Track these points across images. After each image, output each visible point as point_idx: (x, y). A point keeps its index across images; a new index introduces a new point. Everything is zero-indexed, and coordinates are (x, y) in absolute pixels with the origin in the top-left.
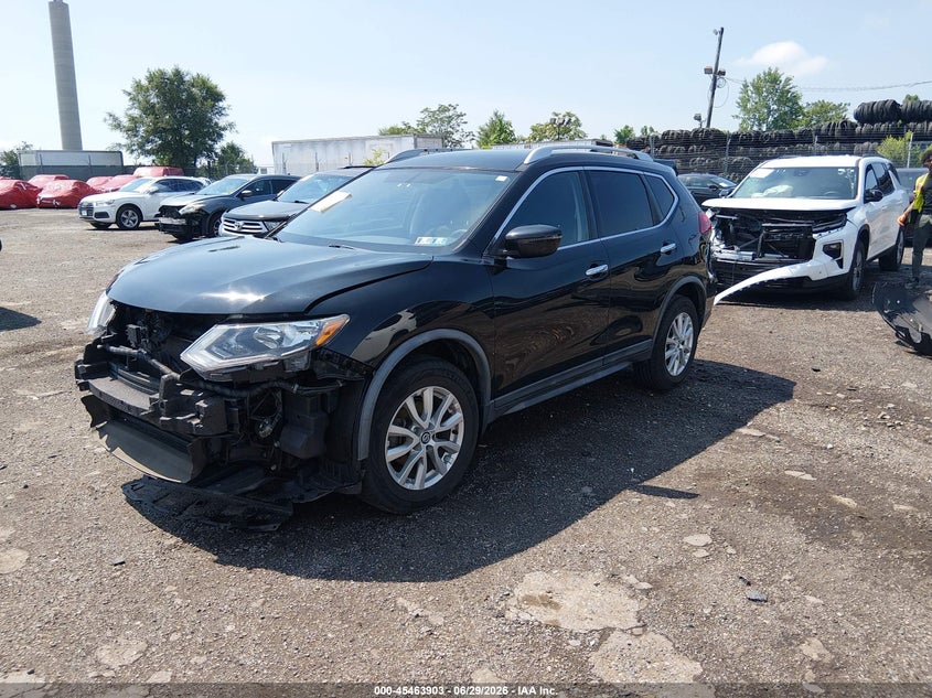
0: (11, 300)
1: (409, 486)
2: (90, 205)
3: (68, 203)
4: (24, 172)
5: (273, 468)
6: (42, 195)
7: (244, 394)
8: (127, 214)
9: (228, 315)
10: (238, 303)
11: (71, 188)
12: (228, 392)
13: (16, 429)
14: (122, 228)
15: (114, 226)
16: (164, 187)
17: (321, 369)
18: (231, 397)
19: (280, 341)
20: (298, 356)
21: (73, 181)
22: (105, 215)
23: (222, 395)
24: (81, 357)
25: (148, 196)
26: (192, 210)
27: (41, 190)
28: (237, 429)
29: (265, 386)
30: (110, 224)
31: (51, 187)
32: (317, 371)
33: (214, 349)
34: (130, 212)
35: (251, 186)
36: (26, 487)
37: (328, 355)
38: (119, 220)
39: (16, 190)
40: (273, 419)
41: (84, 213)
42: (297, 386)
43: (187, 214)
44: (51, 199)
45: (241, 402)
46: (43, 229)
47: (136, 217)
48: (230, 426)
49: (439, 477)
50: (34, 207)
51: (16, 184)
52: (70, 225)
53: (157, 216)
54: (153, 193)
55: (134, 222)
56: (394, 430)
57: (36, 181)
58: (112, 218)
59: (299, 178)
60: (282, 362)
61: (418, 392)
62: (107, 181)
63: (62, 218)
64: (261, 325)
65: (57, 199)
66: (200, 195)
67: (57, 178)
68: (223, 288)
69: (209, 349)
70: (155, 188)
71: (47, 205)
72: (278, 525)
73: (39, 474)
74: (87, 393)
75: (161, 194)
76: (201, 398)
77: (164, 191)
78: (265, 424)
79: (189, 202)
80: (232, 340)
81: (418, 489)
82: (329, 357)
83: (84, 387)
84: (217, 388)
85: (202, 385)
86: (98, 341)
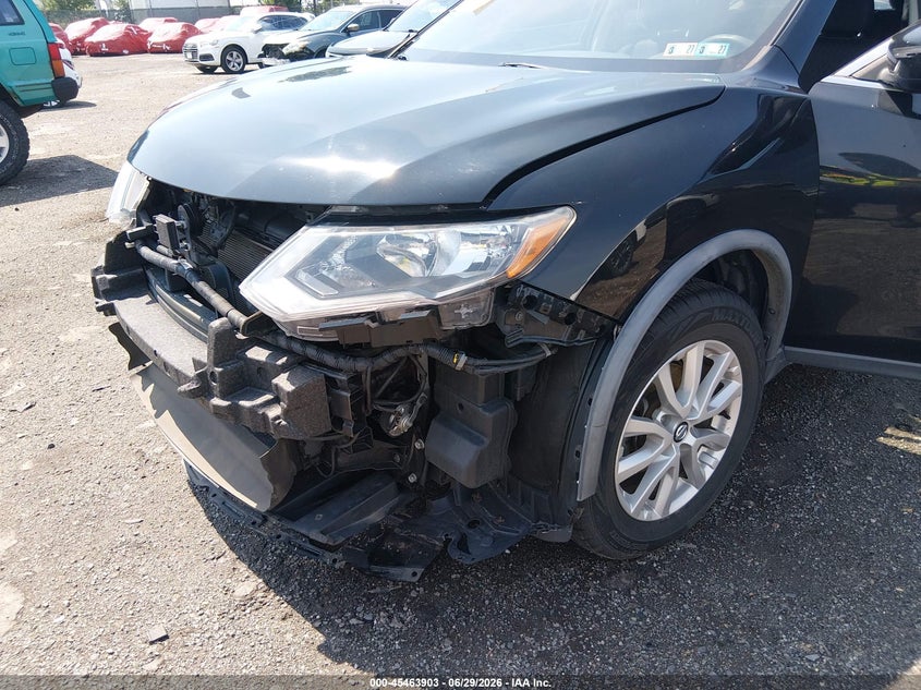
0: (100, 152)
1: (645, 516)
2: (195, 46)
3: (175, 48)
4: (135, 16)
5: (412, 479)
6: (152, 40)
7: (361, 365)
8: (232, 55)
9: (326, 207)
10: (345, 181)
11: (179, 31)
12: (329, 359)
13: (62, 338)
14: (228, 72)
15: (220, 70)
16: (269, 24)
17: (514, 325)
18: (339, 370)
19: (429, 262)
20: (469, 297)
21: (181, 24)
22: (208, 57)
23: (322, 365)
24: (102, 262)
25: (253, 35)
26: (297, 49)
27: (151, 34)
28: (348, 429)
29: (400, 353)
30: (216, 67)
31: (161, 31)
32: (506, 329)
33: (302, 276)
34: (235, 53)
35: (357, 20)
36: (52, 446)
37: (531, 298)
38: (224, 63)
39: (127, 35)
40: (413, 403)
41: (190, 56)
42: (464, 358)
43: (290, 54)
44: (161, 44)
45: (356, 378)
46: (151, 73)
47: (241, 60)
48: (337, 422)
49: (692, 492)
50: (146, 52)
51: (126, 28)
52: (178, 69)
53: (260, 56)
54: (257, 32)
55: (239, 64)
56: (634, 426)
57: (147, 24)
58: (217, 61)
59: (406, 8)
60: (434, 310)
61: (678, 356)
62: (214, 23)
63: (170, 62)
64: (392, 230)
65: (167, 43)
66: (304, 31)
67: (166, 21)
68: (317, 147)
69: (292, 276)
70: (259, 26)
71: (157, 51)
72: (419, 571)
73: (74, 421)
74: (113, 319)
75: (264, 33)
76: (283, 368)
77: (268, 29)
78: (400, 415)
79: (293, 40)
80: (337, 257)
81: (659, 517)
82: (532, 302)
83: (109, 310)
84: (311, 352)
85: (283, 343)
86: (122, 237)
